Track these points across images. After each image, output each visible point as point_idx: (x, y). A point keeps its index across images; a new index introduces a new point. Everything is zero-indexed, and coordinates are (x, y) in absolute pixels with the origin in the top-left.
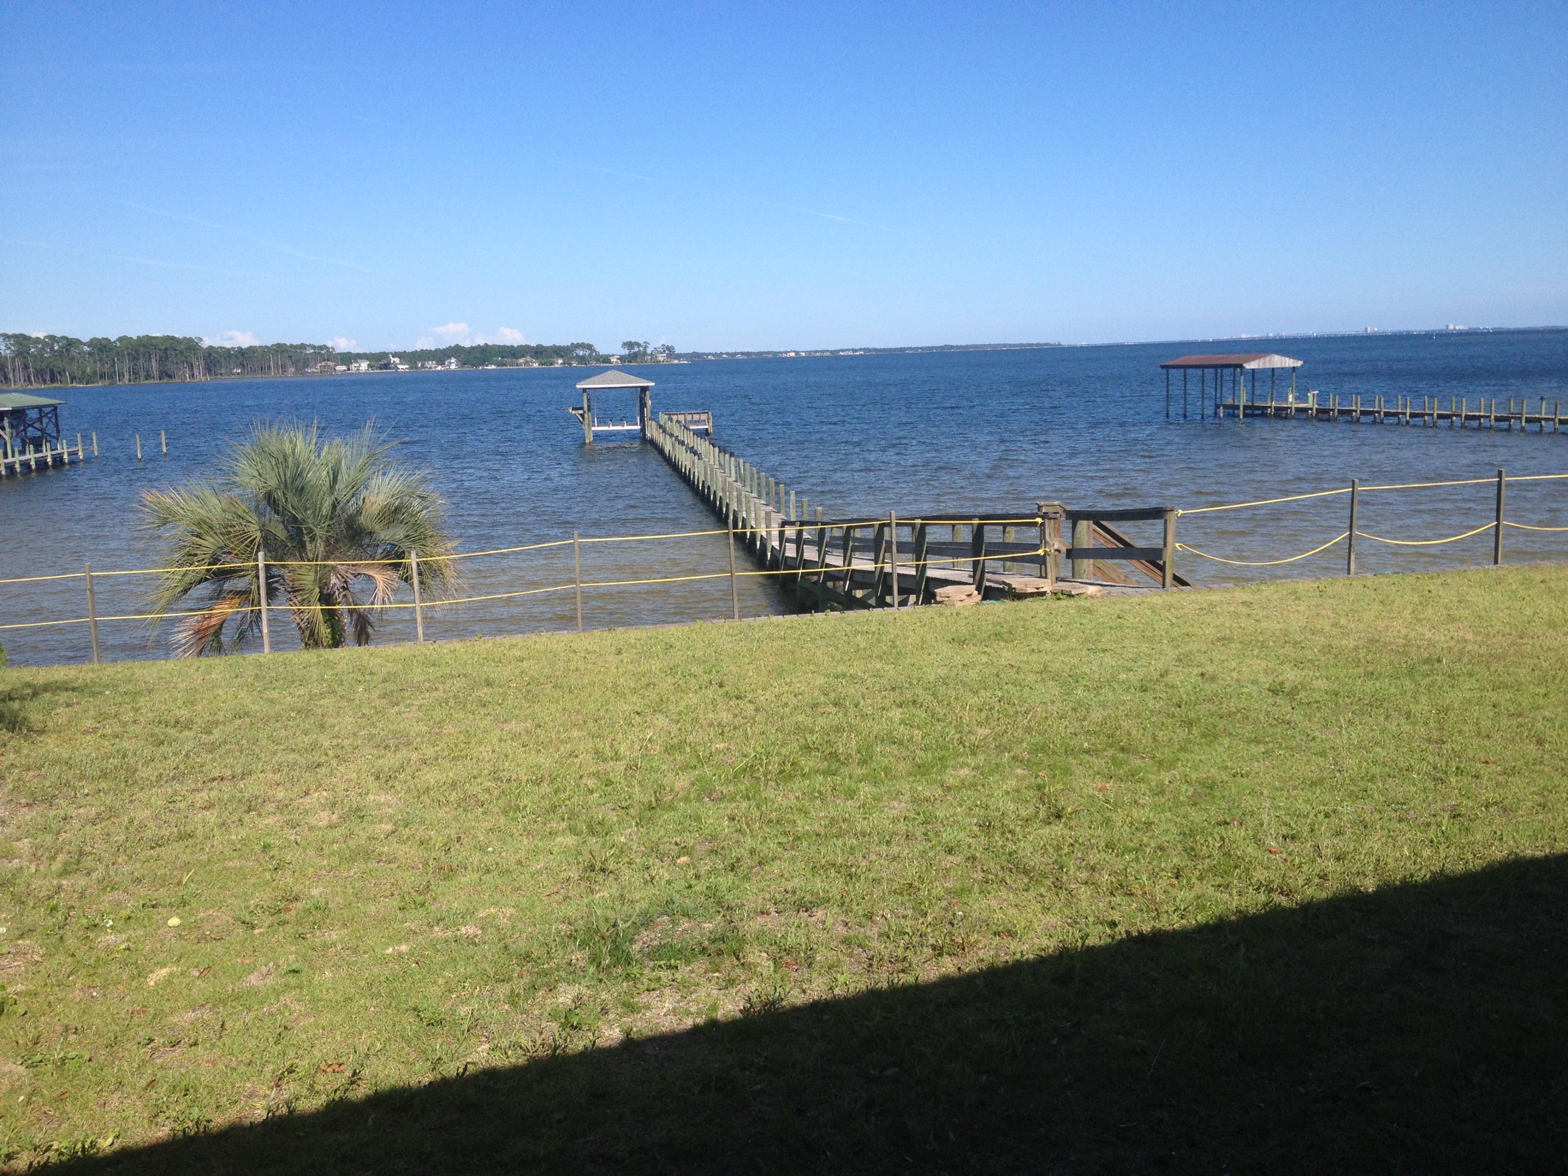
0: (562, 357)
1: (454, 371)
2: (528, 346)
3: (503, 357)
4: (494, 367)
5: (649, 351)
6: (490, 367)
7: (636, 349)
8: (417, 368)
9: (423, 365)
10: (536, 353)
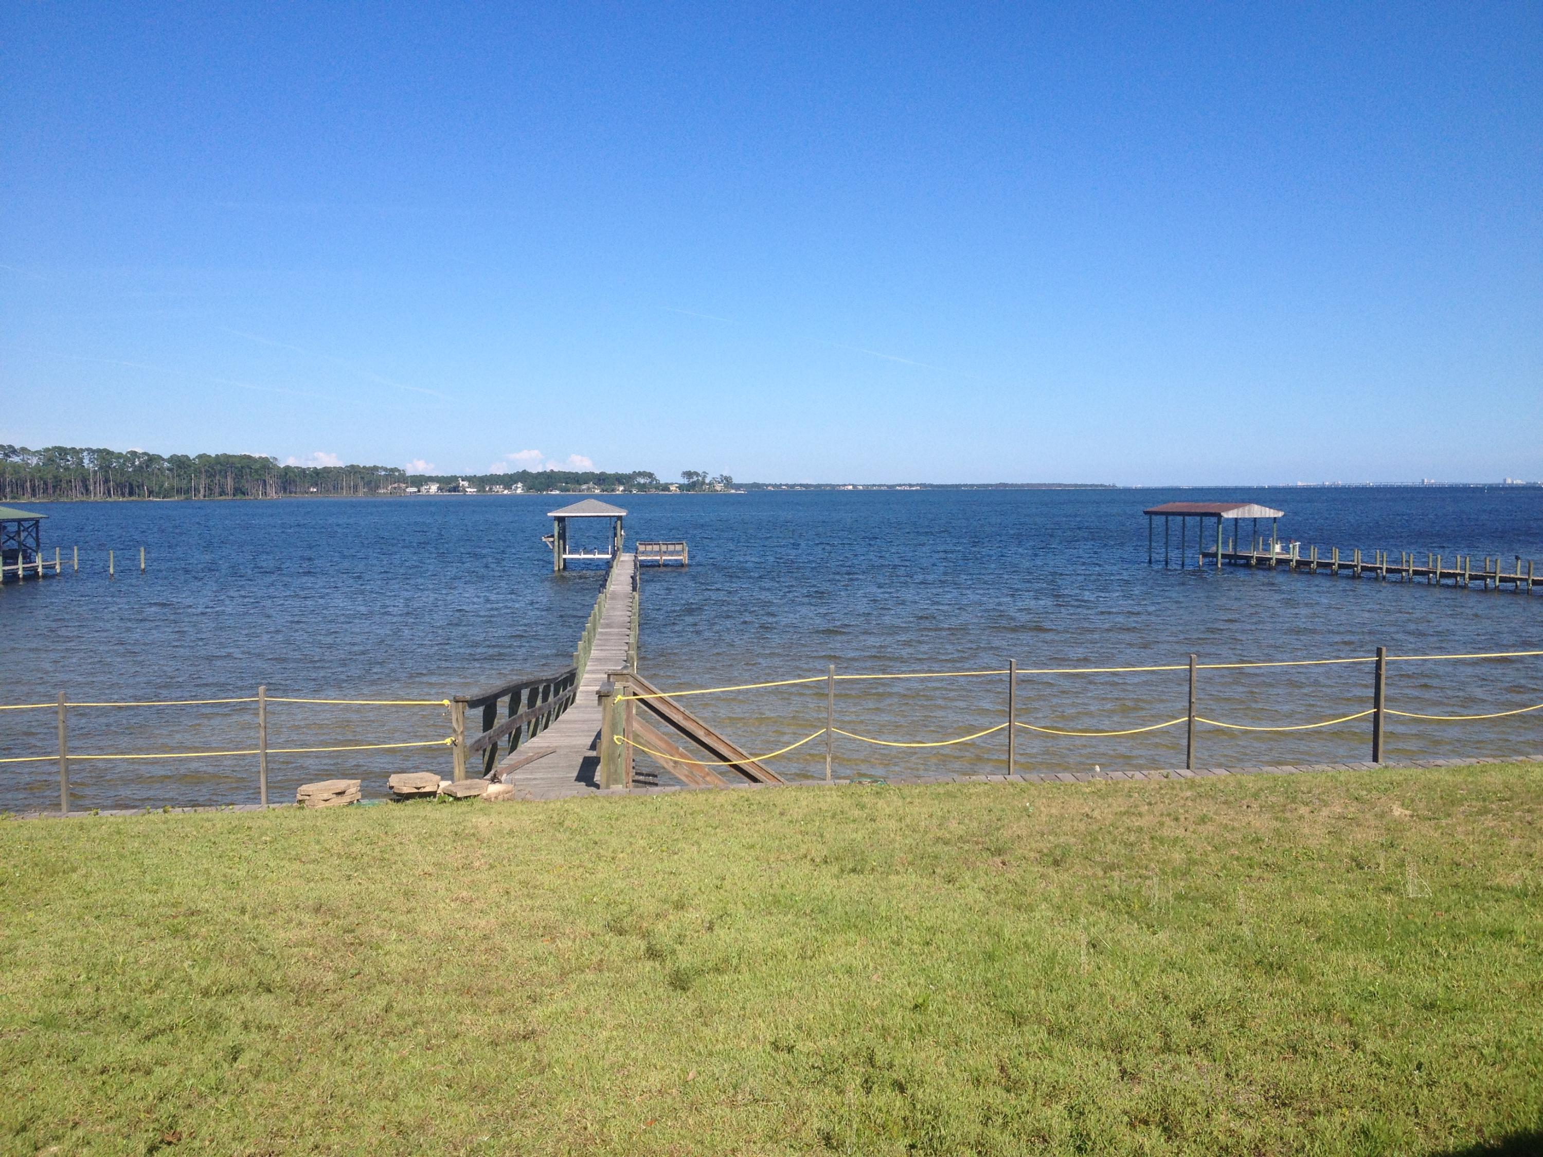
0: (623, 484)
1: (519, 495)
2: (593, 473)
3: (567, 483)
4: (558, 492)
5: (707, 481)
6: (553, 493)
7: (695, 479)
8: (484, 491)
9: (491, 489)
10: (600, 480)
